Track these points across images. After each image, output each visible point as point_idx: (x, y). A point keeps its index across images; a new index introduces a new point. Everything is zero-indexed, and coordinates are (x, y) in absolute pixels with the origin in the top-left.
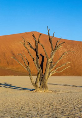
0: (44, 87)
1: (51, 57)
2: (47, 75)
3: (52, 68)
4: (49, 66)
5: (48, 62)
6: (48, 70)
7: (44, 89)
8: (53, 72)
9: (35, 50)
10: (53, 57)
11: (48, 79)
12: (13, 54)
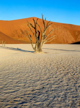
0: (40, 50)
1: (44, 32)
2: (42, 43)
3: (45, 39)
4: (43, 38)
5: (43, 36)
8: (45, 41)
9: (35, 28)
10: (45, 32)
12: (22, 31)
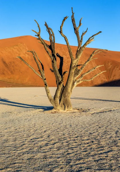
0: (66, 104)
1: (77, 57)
2: (70, 85)
3: (78, 75)
4: (73, 71)
5: (73, 65)
6: (73, 77)
7: (66, 107)
8: (78, 80)
9: (50, 47)
10: (80, 57)
11: (71, 91)
